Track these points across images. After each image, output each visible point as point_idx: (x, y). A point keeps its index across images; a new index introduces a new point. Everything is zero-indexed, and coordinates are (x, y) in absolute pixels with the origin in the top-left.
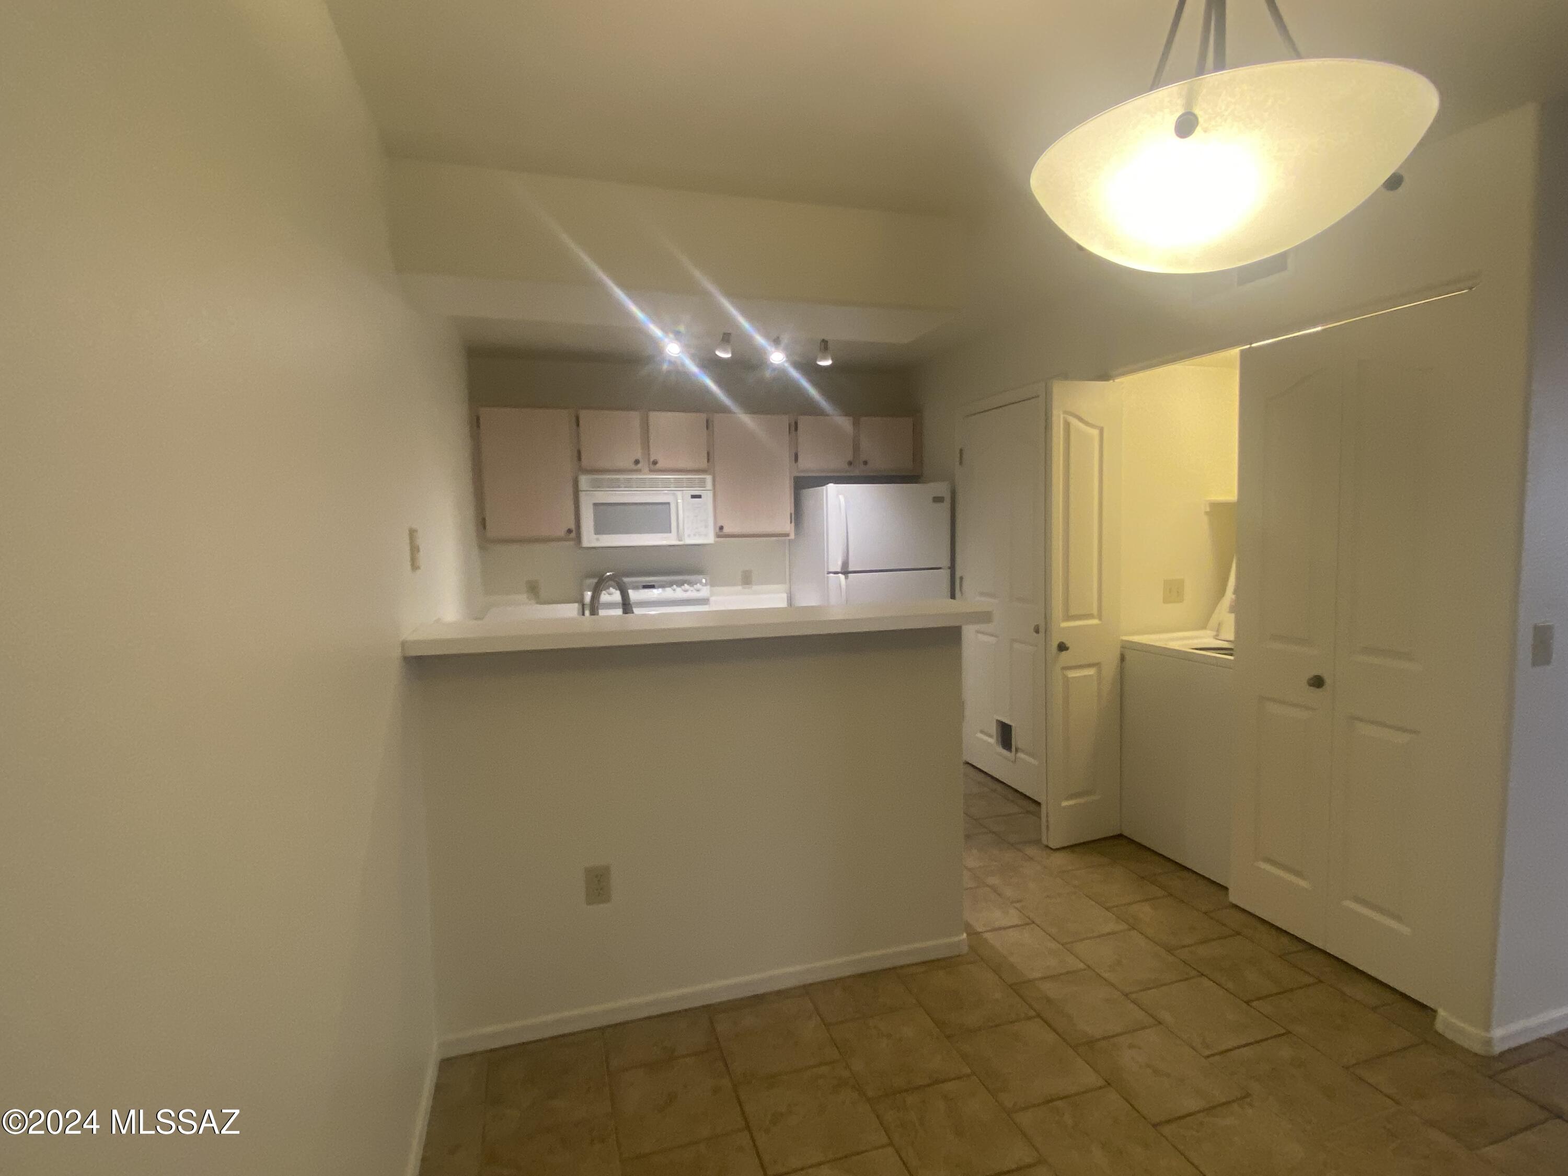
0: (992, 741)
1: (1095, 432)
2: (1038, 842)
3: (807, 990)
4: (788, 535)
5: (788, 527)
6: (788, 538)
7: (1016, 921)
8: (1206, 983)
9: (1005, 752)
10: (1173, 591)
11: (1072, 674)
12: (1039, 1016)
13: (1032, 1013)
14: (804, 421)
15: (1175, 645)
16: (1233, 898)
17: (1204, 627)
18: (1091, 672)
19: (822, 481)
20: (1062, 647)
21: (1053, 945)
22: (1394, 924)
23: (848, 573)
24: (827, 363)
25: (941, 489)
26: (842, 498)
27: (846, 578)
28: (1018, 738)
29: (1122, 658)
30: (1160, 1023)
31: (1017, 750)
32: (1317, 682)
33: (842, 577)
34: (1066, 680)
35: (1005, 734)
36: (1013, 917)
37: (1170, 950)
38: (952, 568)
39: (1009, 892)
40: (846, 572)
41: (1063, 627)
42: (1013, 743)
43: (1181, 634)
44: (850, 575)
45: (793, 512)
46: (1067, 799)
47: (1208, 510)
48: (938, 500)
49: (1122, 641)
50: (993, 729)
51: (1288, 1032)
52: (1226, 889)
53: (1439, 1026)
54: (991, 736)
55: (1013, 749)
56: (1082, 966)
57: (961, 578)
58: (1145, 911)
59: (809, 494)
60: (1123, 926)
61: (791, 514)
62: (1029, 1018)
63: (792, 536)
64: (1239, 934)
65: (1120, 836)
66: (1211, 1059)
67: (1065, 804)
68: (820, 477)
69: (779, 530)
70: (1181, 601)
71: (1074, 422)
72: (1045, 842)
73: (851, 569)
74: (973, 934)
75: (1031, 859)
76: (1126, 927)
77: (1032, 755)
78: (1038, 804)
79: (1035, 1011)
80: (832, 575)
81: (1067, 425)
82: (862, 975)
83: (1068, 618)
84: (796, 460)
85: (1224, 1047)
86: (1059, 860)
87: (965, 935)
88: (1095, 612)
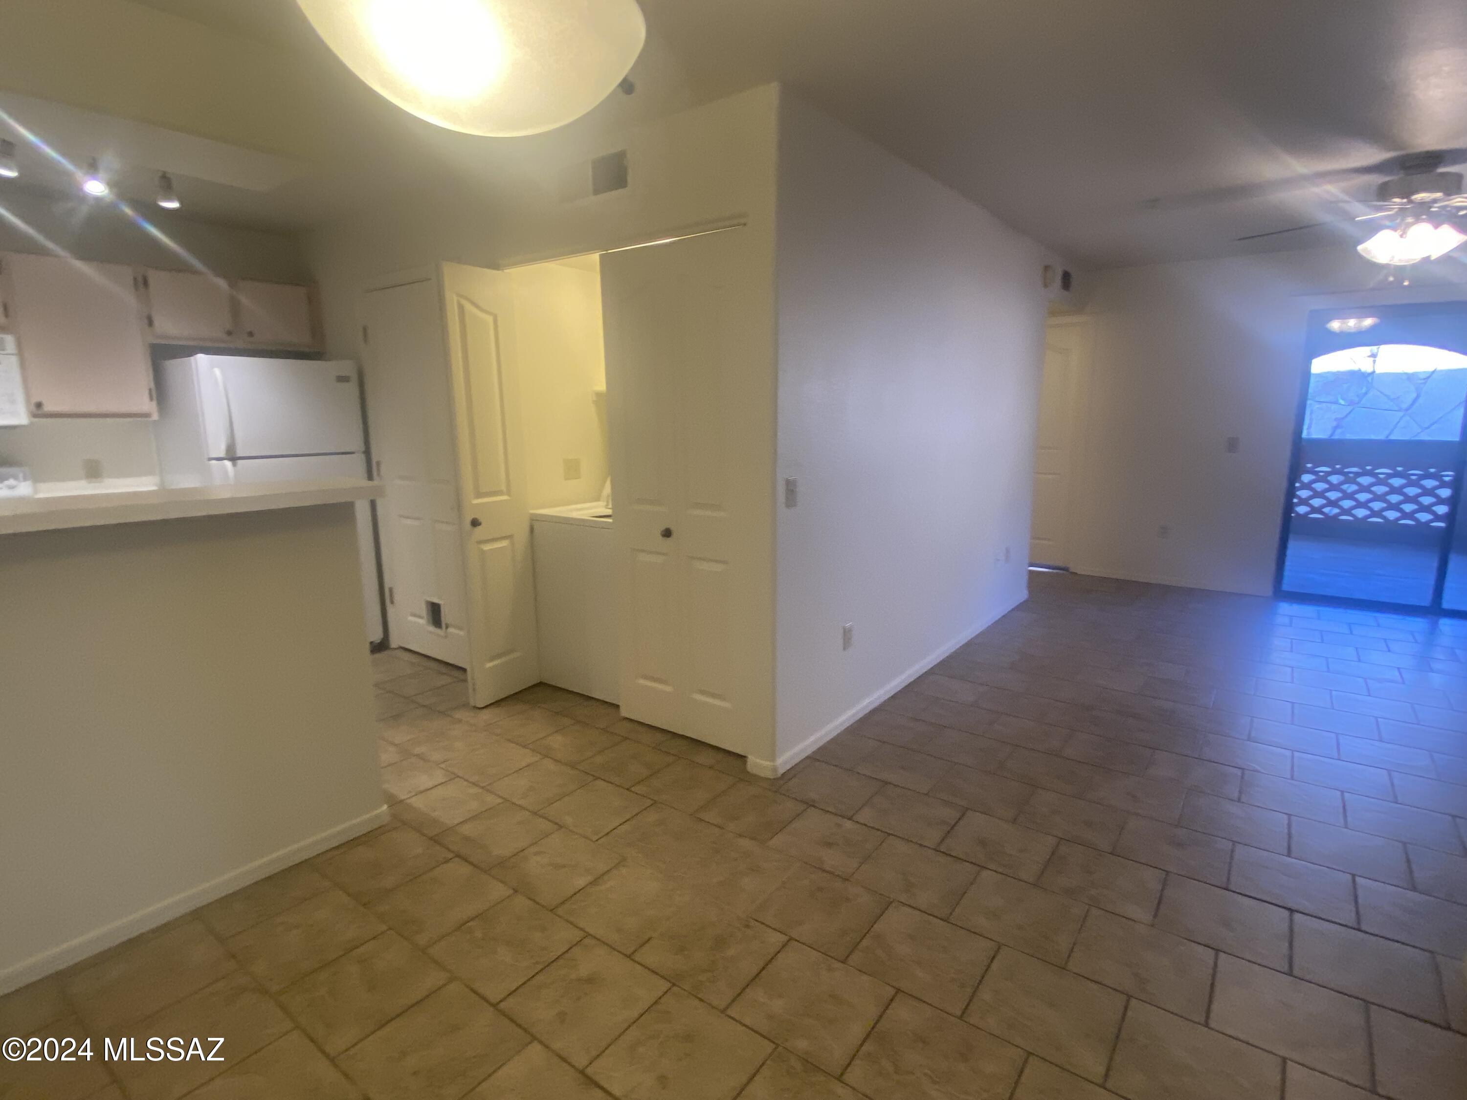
0: (422, 621)
1: (490, 319)
2: (466, 706)
3: (197, 915)
4: (147, 415)
5: (146, 405)
6: (151, 419)
7: (442, 780)
8: (599, 783)
9: (438, 631)
10: (572, 469)
11: (487, 547)
12: (458, 856)
13: (450, 855)
14: (154, 277)
15: (575, 515)
16: (624, 712)
17: (598, 499)
18: (505, 543)
19: (190, 351)
20: (475, 523)
21: (474, 790)
22: (717, 702)
23: (237, 460)
24: (173, 205)
25: (346, 367)
26: (217, 372)
27: (234, 465)
28: (447, 615)
29: (532, 530)
30: (561, 827)
31: (447, 627)
32: (667, 533)
33: (228, 464)
34: (483, 552)
35: (435, 612)
36: (439, 776)
37: (573, 766)
38: (367, 452)
39: (436, 756)
40: (233, 458)
41: (475, 503)
42: (443, 619)
43: (579, 506)
44: (240, 462)
45: (152, 385)
46: (492, 659)
47: (595, 399)
48: (342, 379)
49: (532, 514)
50: (424, 611)
51: (655, 802)
52: (618, 706)
53: (750, 767)
54: (420, 617)
55: (444, 626)
56: (500, 801)
57: (378, 464)
58: (557, 741)
59: (173, 366)
60: (538, 757)
61: (150, 390)
62: (447, 861)
63: (155, 417)
64: (626, 738)
65: (541, 685)
66: (599, 842)
67: (489, 665)
68: (188, 347)
69: (134, 409)
70: (579, 478)
71: (468, 306)
72: (472, 703)
73: (239, 454)
74: (393, 802)
75: (460, 721)
76: (539, 756)
77: (460, 629)
78: (464, 670)
79: (453, 852)
80: (214, 462)
81: (461, 308)
82: (270, 878)
83: (479, 495)
84: (150, 323)
85: (607, 831)
86: (486, 716)
87: (385, 807)
88: (503, 487)
